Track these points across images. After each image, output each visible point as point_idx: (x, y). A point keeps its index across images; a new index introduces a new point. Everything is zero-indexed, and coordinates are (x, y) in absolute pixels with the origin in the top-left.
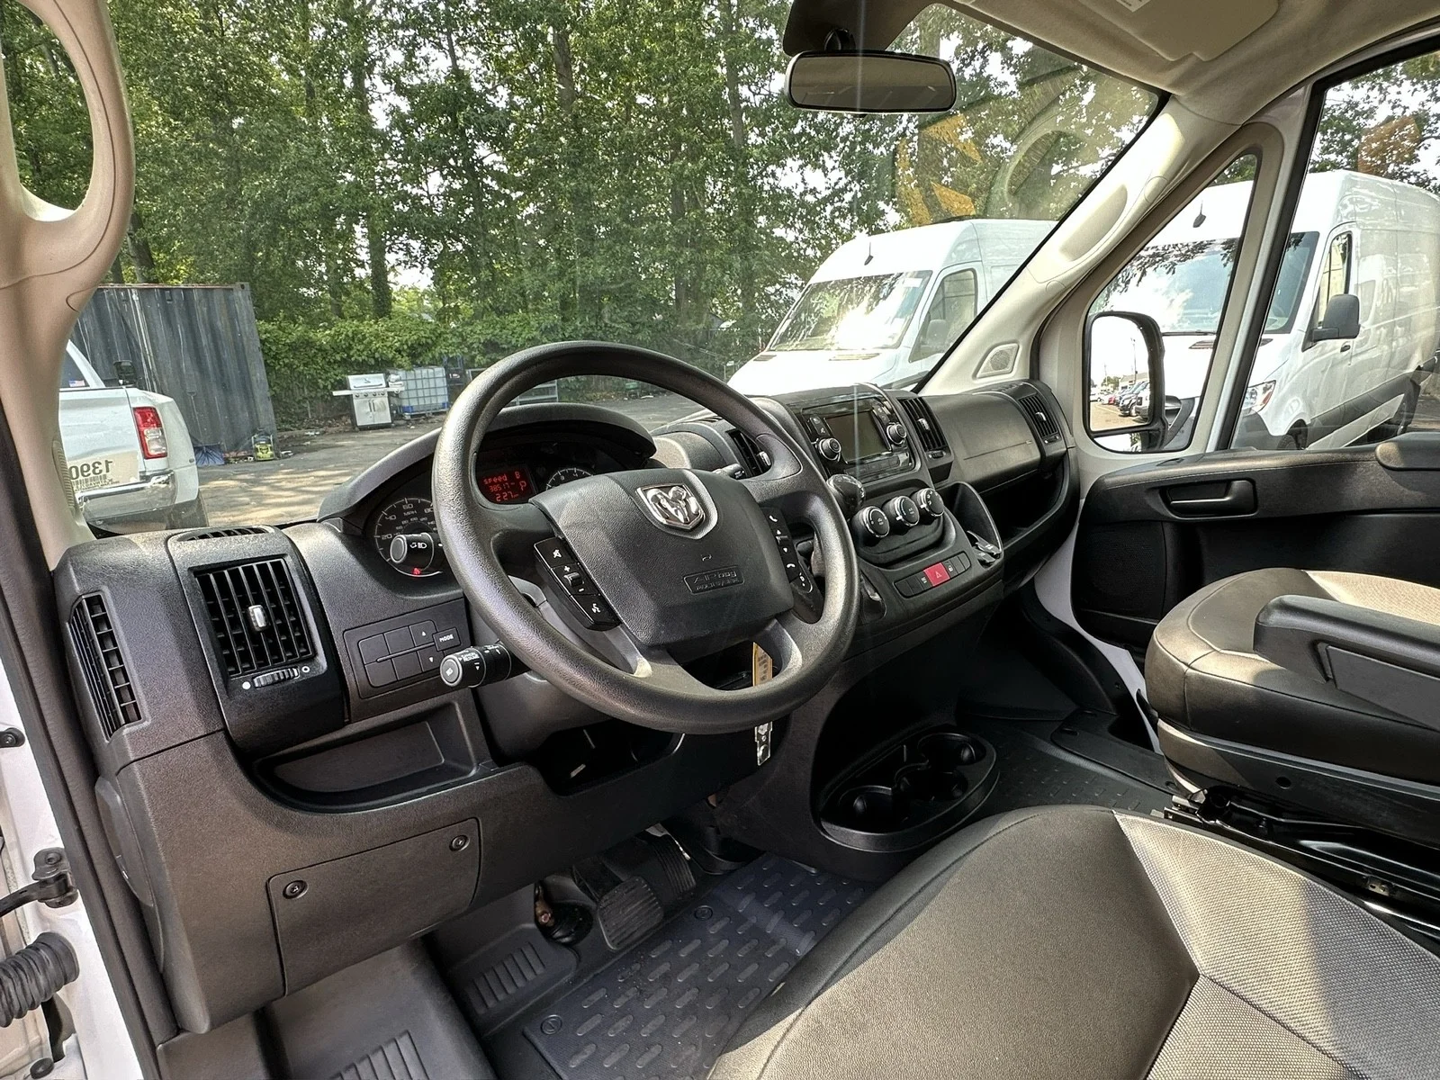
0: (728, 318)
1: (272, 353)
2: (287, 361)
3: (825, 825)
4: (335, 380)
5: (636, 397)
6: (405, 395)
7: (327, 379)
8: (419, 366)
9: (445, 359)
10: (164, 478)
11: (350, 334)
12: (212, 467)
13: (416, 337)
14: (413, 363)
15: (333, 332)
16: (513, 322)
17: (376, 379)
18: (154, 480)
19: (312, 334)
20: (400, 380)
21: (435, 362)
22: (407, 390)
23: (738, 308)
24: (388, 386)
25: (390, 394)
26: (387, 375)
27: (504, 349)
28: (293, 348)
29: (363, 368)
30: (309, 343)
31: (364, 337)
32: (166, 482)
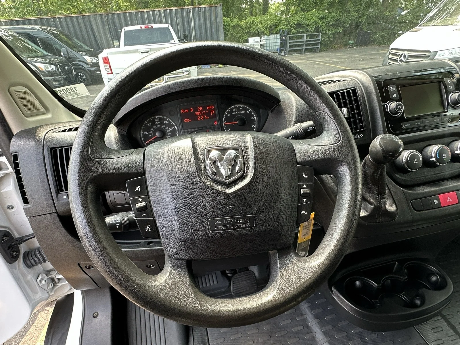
0: (407, 9)
1: (228, 30)
2: (231, 32)
3: (334, 289)
4: (245, 39)
5: (352, 47)
6: (265, 45)
7: (242, 39)
8: (272, 34)
9: (281, 31)
10: (187, 73)
11: (251, 22)
12: (206, 69)
13: (272, 22)
14: (270, 33)
15: (246, 21)
16: (309, 15)
17: (257, 39)
18: (185, 73)
19: (240, 23)
20: (265, 39)
21: (277, 33)
22: (267, 43)
23: (413, 4)
24: (260, 42)
25: (261, 45)
26: (261, 37)
27: (303, 27)
28: (234, 27)
29: (254, 35)
30: (238, 26)
31: (256, 23)
32: (188, 74)
